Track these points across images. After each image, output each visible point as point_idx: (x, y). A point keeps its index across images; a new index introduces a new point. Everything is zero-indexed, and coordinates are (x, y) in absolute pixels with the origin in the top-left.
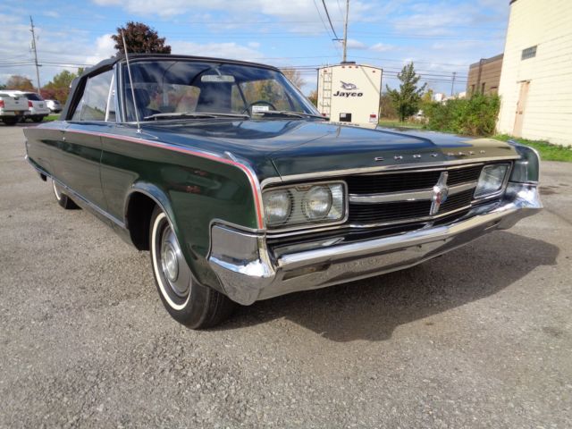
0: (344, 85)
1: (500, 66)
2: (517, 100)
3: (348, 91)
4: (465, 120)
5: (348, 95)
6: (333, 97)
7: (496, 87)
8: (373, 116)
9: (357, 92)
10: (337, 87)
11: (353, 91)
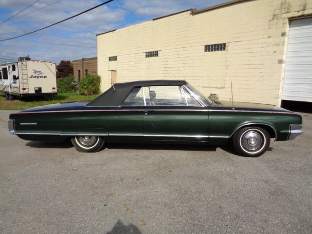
0: (35, 72)
1: (96, 63)
2: (110, 78)
3: (38, 75)
4: (87, 88)
5: (38, 77)
6: (30, 79)
7: (96, 72)
8: (54, 88)
9: (44, 75)
10: (31, 73)
11: (41, 75)
